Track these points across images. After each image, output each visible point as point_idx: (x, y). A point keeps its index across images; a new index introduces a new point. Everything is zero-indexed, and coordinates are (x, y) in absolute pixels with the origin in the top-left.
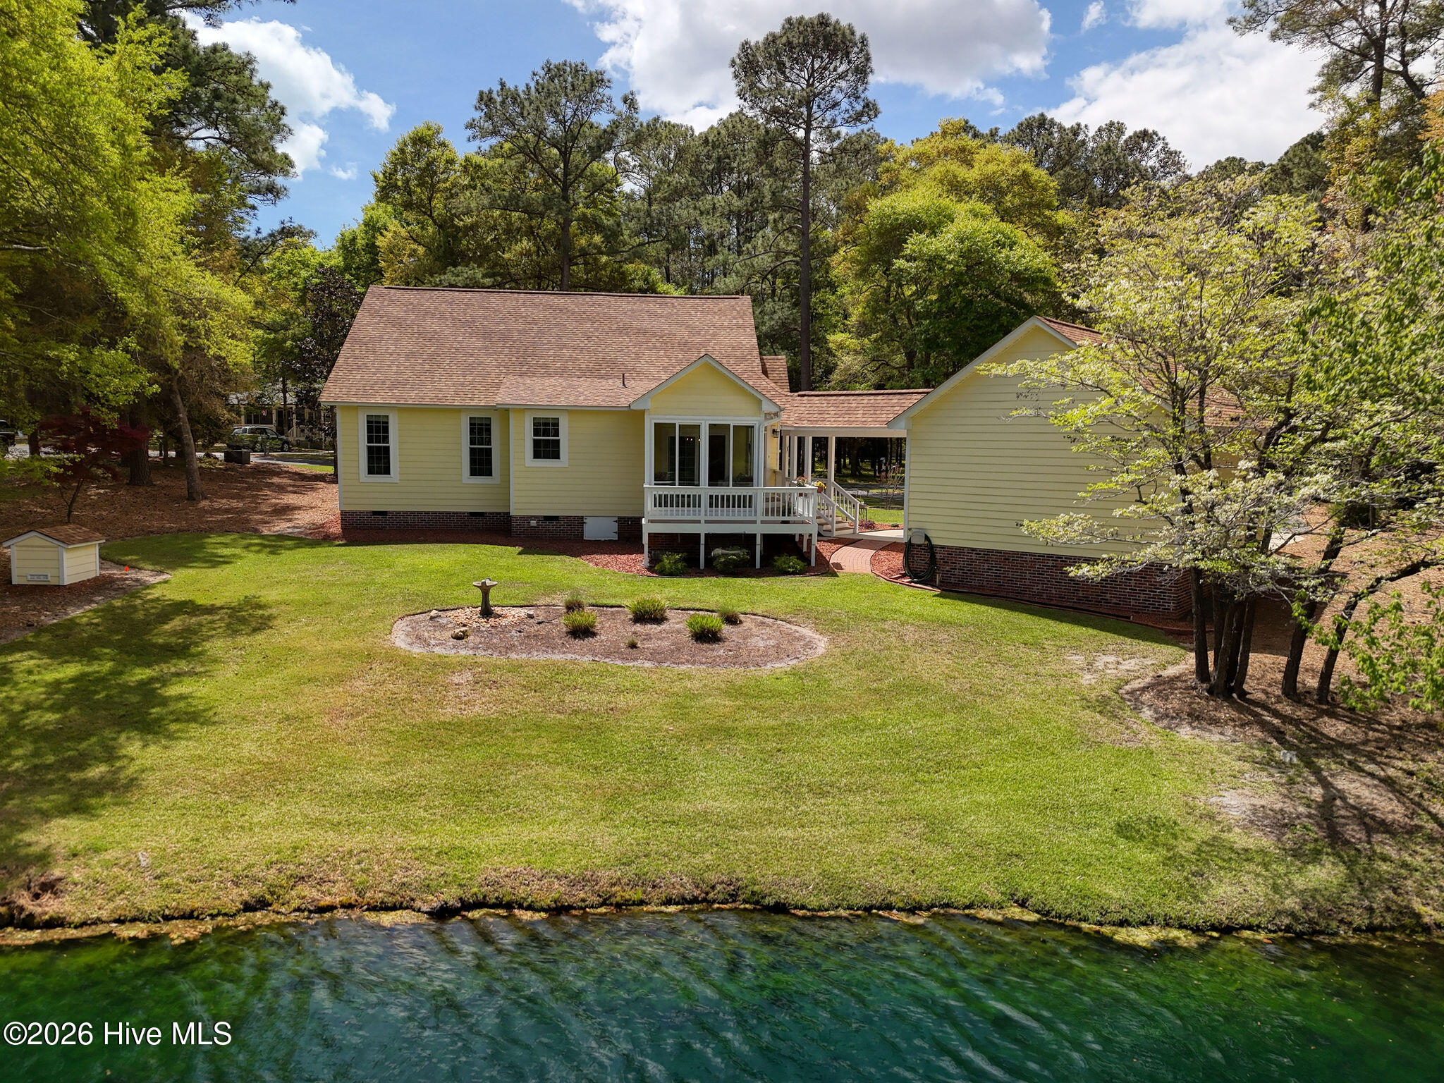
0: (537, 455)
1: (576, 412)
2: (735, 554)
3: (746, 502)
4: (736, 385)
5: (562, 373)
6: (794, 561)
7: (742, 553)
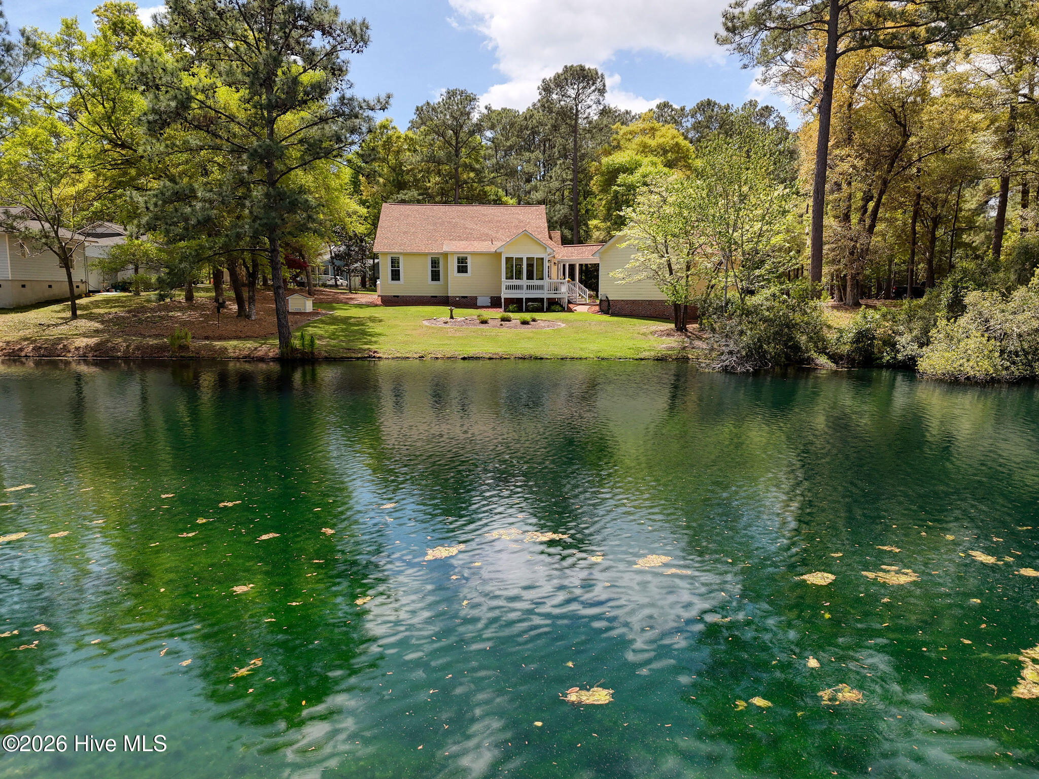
0: (459, 271)
1: (474, 254)
2: (536, 304)
3: (541, 288)
4: (538, 242)
5: (466, 239)
6: (558, 307)
7: (539, 304)
